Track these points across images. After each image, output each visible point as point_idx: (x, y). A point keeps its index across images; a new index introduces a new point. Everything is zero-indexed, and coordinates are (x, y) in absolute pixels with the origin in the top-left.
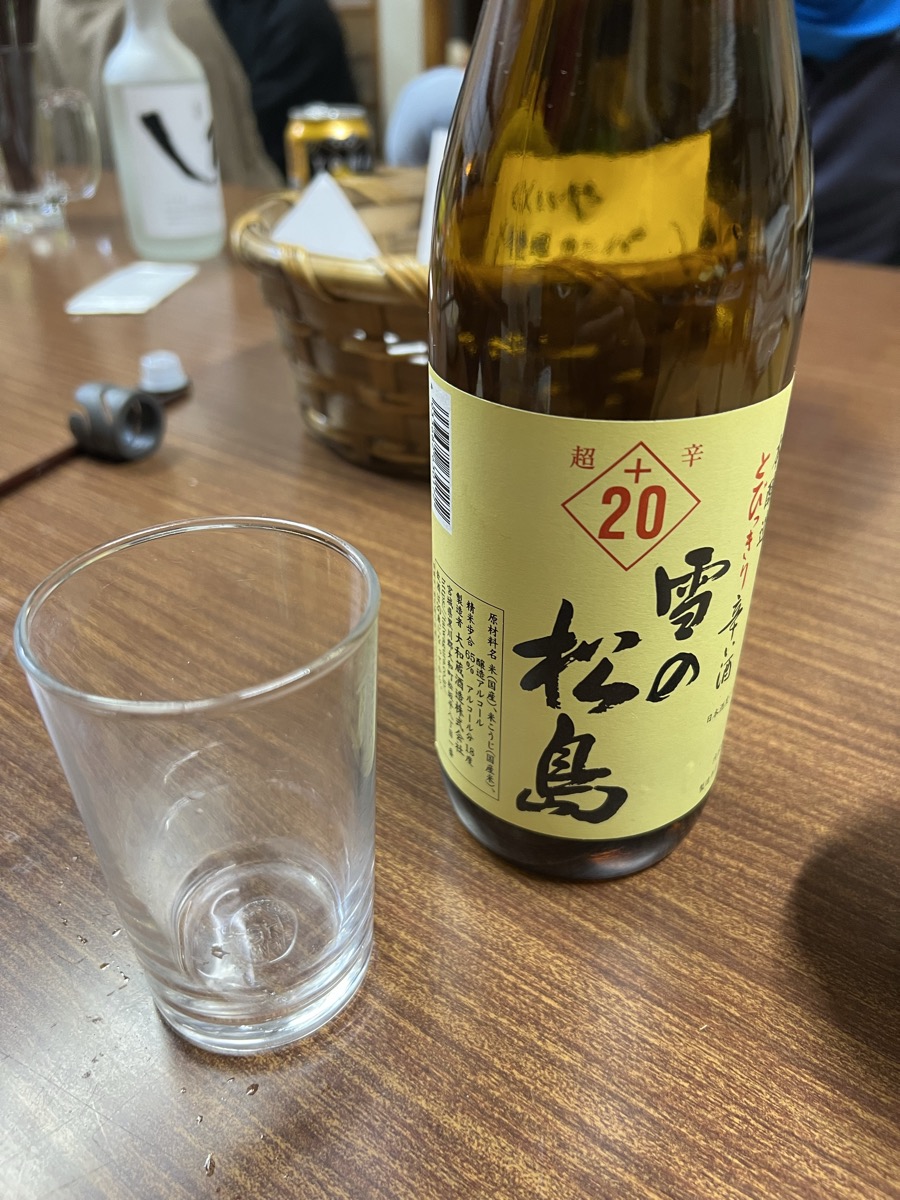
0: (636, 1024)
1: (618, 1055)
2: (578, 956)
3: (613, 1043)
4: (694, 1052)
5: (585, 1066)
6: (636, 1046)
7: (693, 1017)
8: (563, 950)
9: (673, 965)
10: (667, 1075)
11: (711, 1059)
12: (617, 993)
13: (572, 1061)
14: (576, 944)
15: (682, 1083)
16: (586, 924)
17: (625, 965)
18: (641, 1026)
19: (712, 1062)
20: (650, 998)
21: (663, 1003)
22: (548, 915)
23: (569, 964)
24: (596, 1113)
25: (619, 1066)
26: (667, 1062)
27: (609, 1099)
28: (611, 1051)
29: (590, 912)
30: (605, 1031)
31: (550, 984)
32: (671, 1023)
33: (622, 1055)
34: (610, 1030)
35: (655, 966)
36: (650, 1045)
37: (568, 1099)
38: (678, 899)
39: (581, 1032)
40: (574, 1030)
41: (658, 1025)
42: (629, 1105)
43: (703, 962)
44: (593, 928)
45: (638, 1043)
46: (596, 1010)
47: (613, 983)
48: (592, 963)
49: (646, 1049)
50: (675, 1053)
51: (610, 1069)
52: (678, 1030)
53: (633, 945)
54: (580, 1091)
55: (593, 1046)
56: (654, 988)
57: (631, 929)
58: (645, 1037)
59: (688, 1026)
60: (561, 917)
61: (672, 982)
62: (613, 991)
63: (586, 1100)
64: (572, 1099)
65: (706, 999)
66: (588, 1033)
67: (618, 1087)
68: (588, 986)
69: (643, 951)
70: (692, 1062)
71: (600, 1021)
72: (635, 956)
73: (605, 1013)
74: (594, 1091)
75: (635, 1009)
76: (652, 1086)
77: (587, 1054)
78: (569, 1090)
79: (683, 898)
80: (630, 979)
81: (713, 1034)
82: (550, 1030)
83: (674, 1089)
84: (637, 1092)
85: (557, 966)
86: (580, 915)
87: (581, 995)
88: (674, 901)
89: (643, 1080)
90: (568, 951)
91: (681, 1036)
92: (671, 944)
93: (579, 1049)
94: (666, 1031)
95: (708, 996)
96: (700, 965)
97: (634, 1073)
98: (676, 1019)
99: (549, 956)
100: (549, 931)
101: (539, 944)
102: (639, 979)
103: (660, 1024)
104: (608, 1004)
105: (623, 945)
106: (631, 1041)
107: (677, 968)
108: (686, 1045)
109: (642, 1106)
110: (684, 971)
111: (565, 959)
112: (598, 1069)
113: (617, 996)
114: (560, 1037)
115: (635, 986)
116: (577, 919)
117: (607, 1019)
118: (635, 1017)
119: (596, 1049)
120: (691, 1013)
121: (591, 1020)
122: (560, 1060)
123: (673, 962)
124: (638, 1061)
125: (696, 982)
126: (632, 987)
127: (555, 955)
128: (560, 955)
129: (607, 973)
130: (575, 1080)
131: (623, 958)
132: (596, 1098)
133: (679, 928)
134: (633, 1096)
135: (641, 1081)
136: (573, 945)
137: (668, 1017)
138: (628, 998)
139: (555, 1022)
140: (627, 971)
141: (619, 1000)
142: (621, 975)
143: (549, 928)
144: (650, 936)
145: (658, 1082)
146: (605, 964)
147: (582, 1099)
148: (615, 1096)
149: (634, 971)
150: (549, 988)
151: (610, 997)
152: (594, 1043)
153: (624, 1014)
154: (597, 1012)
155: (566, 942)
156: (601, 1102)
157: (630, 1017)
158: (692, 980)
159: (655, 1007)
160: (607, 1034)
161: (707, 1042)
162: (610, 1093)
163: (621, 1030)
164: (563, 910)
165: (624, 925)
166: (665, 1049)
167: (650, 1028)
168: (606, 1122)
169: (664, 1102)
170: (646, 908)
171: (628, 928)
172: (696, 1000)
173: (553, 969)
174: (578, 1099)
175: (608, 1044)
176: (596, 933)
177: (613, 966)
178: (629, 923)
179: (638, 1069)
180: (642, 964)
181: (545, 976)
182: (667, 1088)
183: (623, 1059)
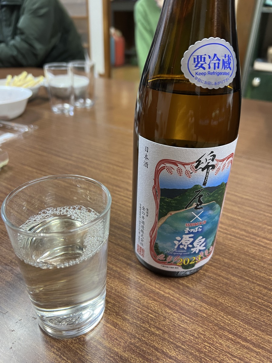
0: (177, 321)
1: (173, 331)
2: (159, 301)
3: (170, 327)
4: (194, 328)
5: (163, 335)
6: (177, 327)
7: (193, 318)
8: (155, 300)
9: (187, 303)
10: (187, 335)
11: (199, 330)
12: (171, 312)
13: (159, 333)
14: (158, 298)
15: (191, 337)
16: (161, 292)
17: (172, 303)
18: (179, 321)
19: (199, 331)
20: (180, 313)
21: (184, 314)
22: (149, 290)
23: (156, 304)
24: (167, 348)
25: (173, 334)
26: (186, 332)
27: (170, 344)
28: (170, 329)
29: (162, 288)
30: (168, 324)
31: (151, 310)
32: (187, 320)
33: (174, 330)
34: (169, 323)
35: (181, 303)
36: (181, 327)
37: (159, 345)
38: (187, 283)
39: (161, 324)
40: (159, 324)
41: (183, 321)
42: (176, 345)
43: (195, 301)
44: (163, 293)
45: (178, 327)
46: (165, 317)
47: (170, 309)
48: (163, 303)
49: (180, 328)
50: (189, 329)
51: (170, 335)
52: (189, 322)
53: (175, 297)
54: (162, 342)
55: (165, 328)
56: (182, 310)
57: (174, 293)
58: (180, 324)
59: (192, 321)
60: (153, 290)
61: (186, 308)
62: (170, 311)
63: (164, 345)
64: (160, 345)
65: (196, 312)
66: (163, 324)
67: (173, 340)
68: (162, 310)
69: (178, 299)
70: (194, 331)
71: (167, 321)
72: (175, 301)
73: (168, 318)
74: (166, 342)
75: (176, 316)
76: (183, 339)
77: (163, 331)
78: (159, 342)
79: (188, 282)
80: (174, 308)
81: (199, 322)
82: (152, 324)
83: (189, 339)
84: (179, 341)
85: (153, 305)
86: (159, 289)
87: (160, 313)
88: (185, 283)
89: (180, 337)
90: (156, 300)
91: (190, 323)
92: (186, 296)
93: (161, 330)
94: (186, 322)
95: (197, 311)
96: (194, 302)
97: (177, 336)
98: (188, 319)
99: (150, 302)
100: (150, 295)
101: (147, 299)
102: (177, 307)
103: (184, 320)
104: (169, 315)
105: (172, 297)
106: (176, 326)
107: (188, 303)
108: (192, 326)
109: (180, 345)
110: (190, 304)
111: (155, 303)
112: (167, 335)
113: (171, 313)
114: (155, 326)
115: (176, 309)
116: (158, 290)
117: (169, 320)
118: (177, 319)
119: (166, 329)
120: (192, 316)
121: (164, 321)
122: (156, 333)
123: (186, 302)
124: (178, 332)
125: (193, 307)
126: (175, 310)
127: (152, 301)
128: (154, 302)
129: (168, 306)
130: (160, 339)
131: (172, 301)
132: (167, 344)
133: (187, 291)
134: (178, 342)
135: (180, 338)
136: (157, 298)
137: (186, 318)
138: (174, 313)
139: (153, 322)
140: (173, 305)
141: (172, 314)
142: (172, 306)
143: (150, 294)
144: (179, 295)
145: (184, 338)
146: (167, 304)
147: (163, 344)
148: (172, 343)
149: (175, 305)
150: (151, 312)
151: (169, 313)
152: (165, 327)
153: (173, 318)
154: (165, 318)
155: (155, 298)
156: (168, 345)
157: (175, 319)
158: (192, 307)
159: (182, 315)
160: (169, 324)
161: (197, 325)
162: (171, 342)
163: (173, 323)
164: (154, 288)
165: (172, 291)
166: (186, 328)
167: (181, 322)
168: (170, 351)
169: (186, 343)
170: (178, 286)
171: (173, 292)
172: (194, 312)
173: (152, 306)
174: (162, 345)
175: (169, 327)
176: (164, 294)
177: (169, 304)
178: (173, 291)
179: (178, 334)
180: (178, 303)
181: (150, 308)
182: (187, 339)
183: (174, 332)
